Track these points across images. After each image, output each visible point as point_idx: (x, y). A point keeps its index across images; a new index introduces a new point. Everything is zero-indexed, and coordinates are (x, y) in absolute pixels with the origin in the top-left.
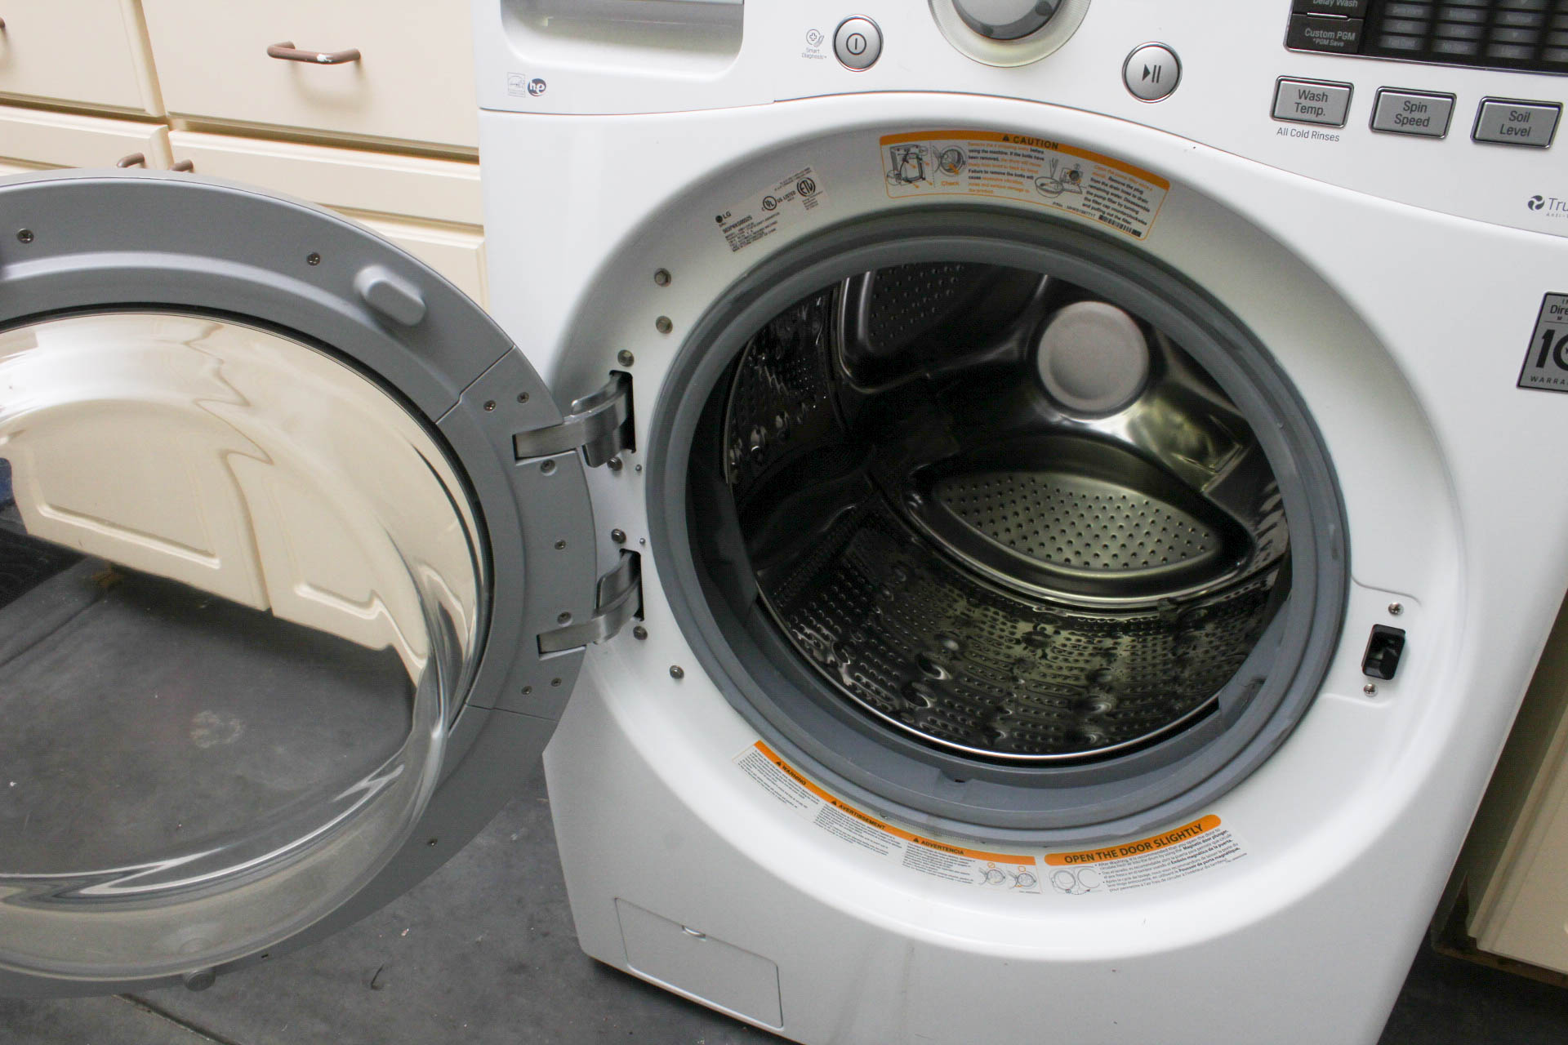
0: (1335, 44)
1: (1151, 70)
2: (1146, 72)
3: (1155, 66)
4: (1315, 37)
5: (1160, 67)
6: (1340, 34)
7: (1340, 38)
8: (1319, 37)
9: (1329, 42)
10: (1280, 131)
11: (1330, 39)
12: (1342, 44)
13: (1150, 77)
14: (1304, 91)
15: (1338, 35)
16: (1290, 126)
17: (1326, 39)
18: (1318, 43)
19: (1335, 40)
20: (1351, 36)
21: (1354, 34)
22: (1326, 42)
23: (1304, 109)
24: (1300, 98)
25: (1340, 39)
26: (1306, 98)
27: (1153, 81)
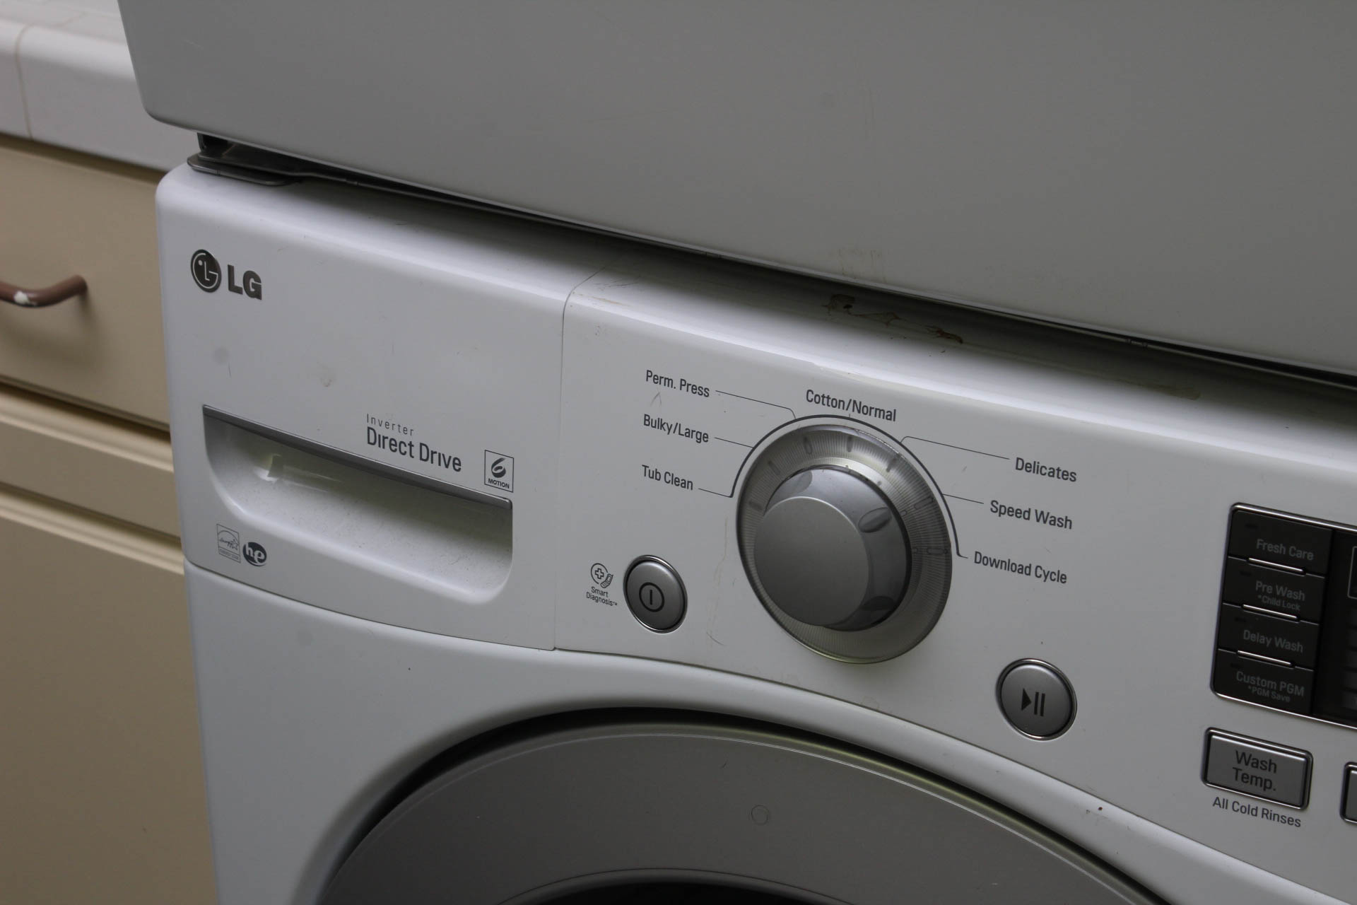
0: (1279, 697)
1: (1032, 698)
2: (1026, 700)
3: (1037, 694)
4: (1250, 684)
5: (1043, 696)
6: (1283, 685)
7: (1285, 690)
8: (1256, 685)
9: (1270, 694)
10: (1217, 802)
11: (1271, 690)
12: (1288, 699)
13: (1031, 707)
14: (1244, 754)
15: (1281, 687)
16: (1231, 797)
17: (1266, 688)
18: (1256, 692)
19: (1278, 692)
20: (1300, 691)
21: (1302, 689)
22: (1267, 694)
23: (1245, 778)
24: (1239, 762)
25: (1284, 692)
26: (1247, 764)
27: (1036, 712)
